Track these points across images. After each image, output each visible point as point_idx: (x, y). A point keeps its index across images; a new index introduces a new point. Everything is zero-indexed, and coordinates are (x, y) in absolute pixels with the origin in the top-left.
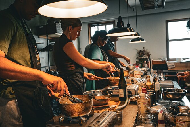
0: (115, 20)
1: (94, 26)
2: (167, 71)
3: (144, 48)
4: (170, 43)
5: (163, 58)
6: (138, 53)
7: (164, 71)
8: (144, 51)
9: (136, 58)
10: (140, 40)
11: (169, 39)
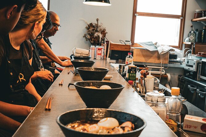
3: (97, 20)
5: (126, 41)
8: (97, 25)
9: (84, 37)
10: (103, 2)
11: (138, 11)
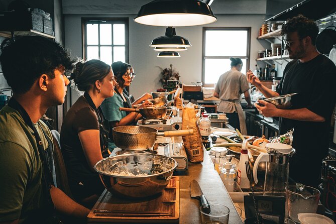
0: (129, 16)
1: (93, 23)
2: (202, 101)
3: (171, 66)
4: (207, 60)
5: (197, 82)
6: (162, 73)
7: (198, 101)
8: (171, 70)
9: (160, 81)
10: (173, 54)
11: (206, 55)
